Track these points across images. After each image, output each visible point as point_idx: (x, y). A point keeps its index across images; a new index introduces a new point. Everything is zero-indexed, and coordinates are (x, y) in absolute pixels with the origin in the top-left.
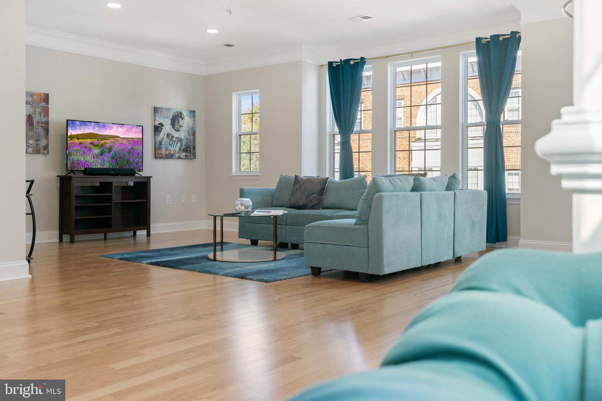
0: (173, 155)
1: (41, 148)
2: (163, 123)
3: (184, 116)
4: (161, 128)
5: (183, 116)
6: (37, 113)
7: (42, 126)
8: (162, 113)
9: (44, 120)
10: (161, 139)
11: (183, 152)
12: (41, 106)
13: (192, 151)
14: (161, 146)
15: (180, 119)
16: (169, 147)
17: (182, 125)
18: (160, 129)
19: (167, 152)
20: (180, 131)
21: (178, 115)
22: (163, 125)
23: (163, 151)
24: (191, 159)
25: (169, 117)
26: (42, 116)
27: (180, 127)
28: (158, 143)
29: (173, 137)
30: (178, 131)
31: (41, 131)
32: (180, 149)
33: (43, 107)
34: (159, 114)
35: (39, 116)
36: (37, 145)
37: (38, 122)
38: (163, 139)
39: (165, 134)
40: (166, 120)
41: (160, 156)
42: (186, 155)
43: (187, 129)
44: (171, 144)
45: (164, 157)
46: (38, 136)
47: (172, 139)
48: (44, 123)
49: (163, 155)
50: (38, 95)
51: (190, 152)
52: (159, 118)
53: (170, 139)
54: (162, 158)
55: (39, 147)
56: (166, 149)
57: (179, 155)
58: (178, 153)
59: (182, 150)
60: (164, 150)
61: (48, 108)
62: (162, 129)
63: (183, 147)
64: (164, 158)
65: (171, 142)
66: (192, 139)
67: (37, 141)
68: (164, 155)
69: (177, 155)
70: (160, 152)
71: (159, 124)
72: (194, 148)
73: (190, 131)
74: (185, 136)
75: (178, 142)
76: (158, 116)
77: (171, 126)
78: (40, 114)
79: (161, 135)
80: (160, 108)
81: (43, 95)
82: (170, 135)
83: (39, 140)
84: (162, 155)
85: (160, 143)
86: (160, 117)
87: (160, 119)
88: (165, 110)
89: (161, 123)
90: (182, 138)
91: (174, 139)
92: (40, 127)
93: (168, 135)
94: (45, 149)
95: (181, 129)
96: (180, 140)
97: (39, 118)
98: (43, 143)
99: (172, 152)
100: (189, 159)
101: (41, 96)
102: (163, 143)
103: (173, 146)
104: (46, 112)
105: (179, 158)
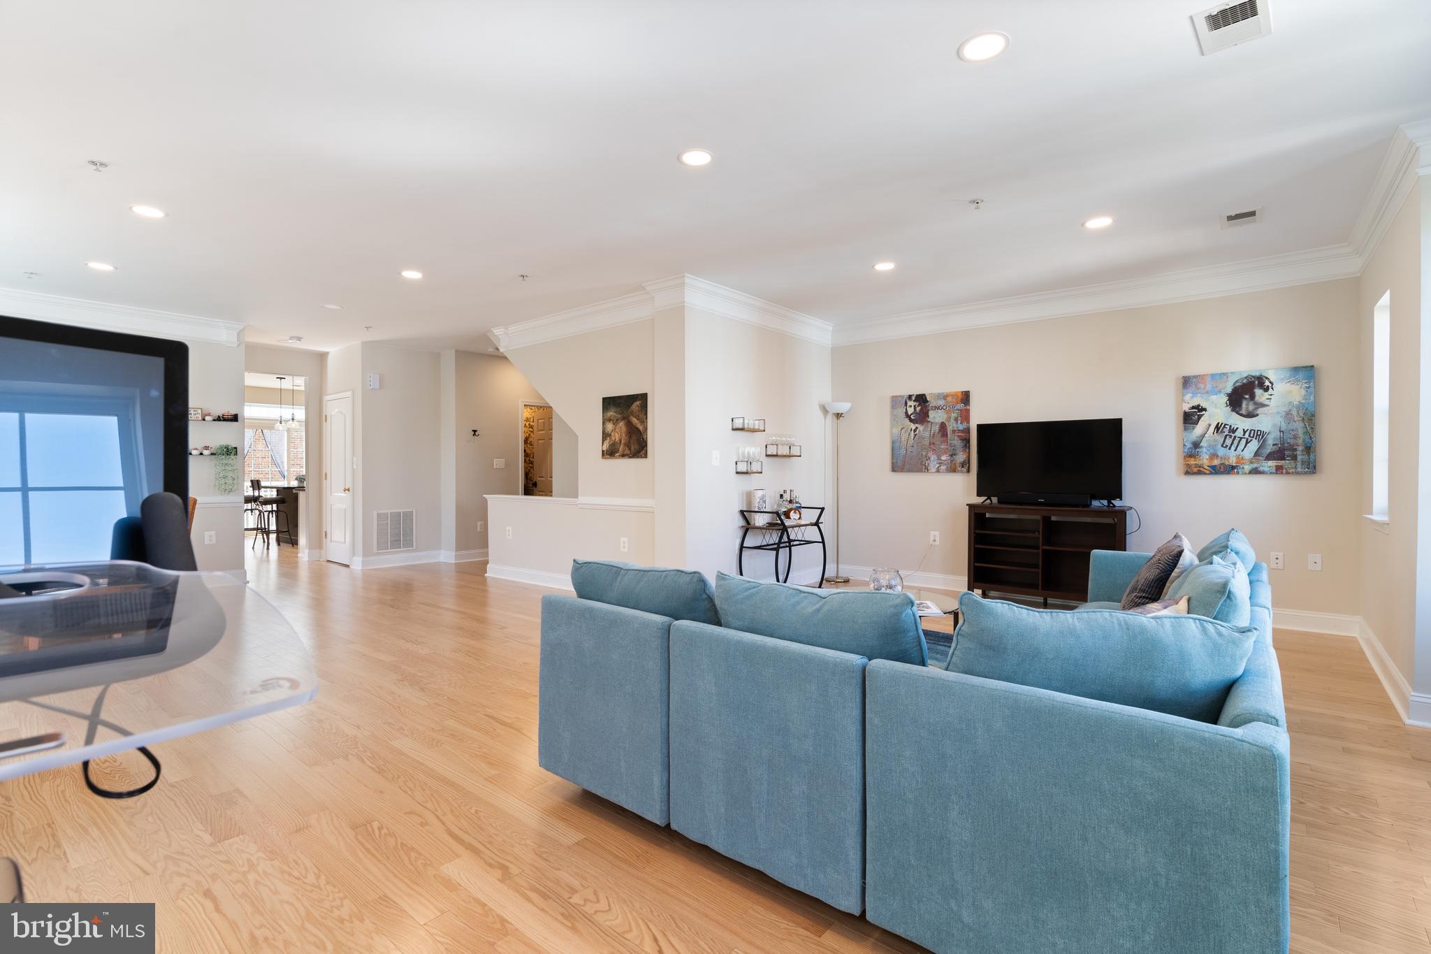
0: (1233, 468)
1: (958, 465)
2: (1204, 405)
3: (1271, 383)
4: (1199, 415)
5: (1267, 383)
6: (952, 419)
7: (958, 436)
8: (1202, 386)
9: (961, 427)
10: (1197, 437)
11: (1269, 457)
12: (957, 410)
13: (1299, 458)
14: (1198, 450)
15: (1258, 392)
16: (1221, 452)
17: (1267, 402)
18: (1196, 417)
19: (1216, 462)
20: (1257, 415)
21: (1254, 382)
22: (1205, 410)
23: (1205, 460)
24: (1298, 473)
25: (1223, 391)
26: (959, 422)
27: (1256, 409)
28: (1189, 445)
29: (1234, 431)
30: (1250, 415)
31: (958, 443)
32: (1257, 454)
33: (961, 410)
34: (1192, 388)
35: (954, 422)
36: (952, 461)
37: (954, 432)
38: (1203, 436)
39: (1210, 425)
40: (1214, 397)
41: (1195, 470)
42: (1276, 466)
43: (1286, 409)
44: (1227, 446)
45: (1208, 472)
46: (954, 449)
47: (1231, 434)
48: (962, 431)
49: (1203, 467)
50: (954, 395)
51: (1294, 458)
52: (1192, 397)
53: (1226, 436)
54: (1199, 473)
55: (955, 464)
56: (1214, 456)
57: (1255, 465)
58: (1251, 463)
59: (1265, 455)
60: (1207, 457)
61: (968, 411)
62: (1200, 417)
63: (1269, 449)
64: (1205, 474)
65: (1228, 442)
66: (1299, 430)
67: (951, 455)
68: (1207, 468)
69: (1247, 468)
70: (1194, 463)
71: (1193, 408)
72: (1308, 449)
73: (1294, 412)
74: (1274, 426)
75: (1250, 439)
76: (1189, 393)
77: (1229, 409)
78: (956, 419)
79: (1199, 429)
80: (1195, 377)
81: (960, 395)
82: (1224, 427)
83: (955, 455)
84: (1200, 467)
85: (1196, 445)
86: (1194, 394)
87: (1195, 399)
88: (1209, 379)
89: (1199, 406)
90: (1265, 428)
91: (1239, 433)
92: (956, 438)
93: (1217, 428)
94: (963, 467)
95: (1260, 411)
96: (1259, 435)
97: (955, 425)
98: (961, 457)
99: (1233, 461)
100: (1288, 473)
101: (957, 396)
102: (1203, 444)
103: (1233, 448)
104: (965, 416)
105: (1255, 471)
